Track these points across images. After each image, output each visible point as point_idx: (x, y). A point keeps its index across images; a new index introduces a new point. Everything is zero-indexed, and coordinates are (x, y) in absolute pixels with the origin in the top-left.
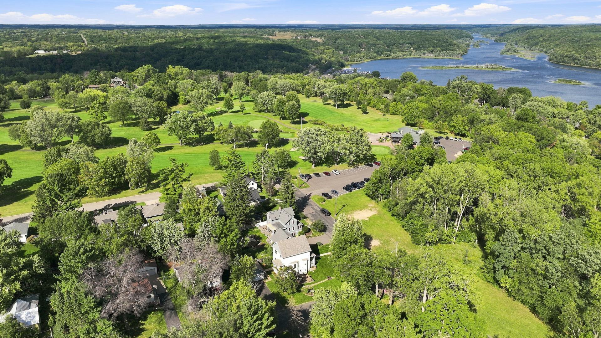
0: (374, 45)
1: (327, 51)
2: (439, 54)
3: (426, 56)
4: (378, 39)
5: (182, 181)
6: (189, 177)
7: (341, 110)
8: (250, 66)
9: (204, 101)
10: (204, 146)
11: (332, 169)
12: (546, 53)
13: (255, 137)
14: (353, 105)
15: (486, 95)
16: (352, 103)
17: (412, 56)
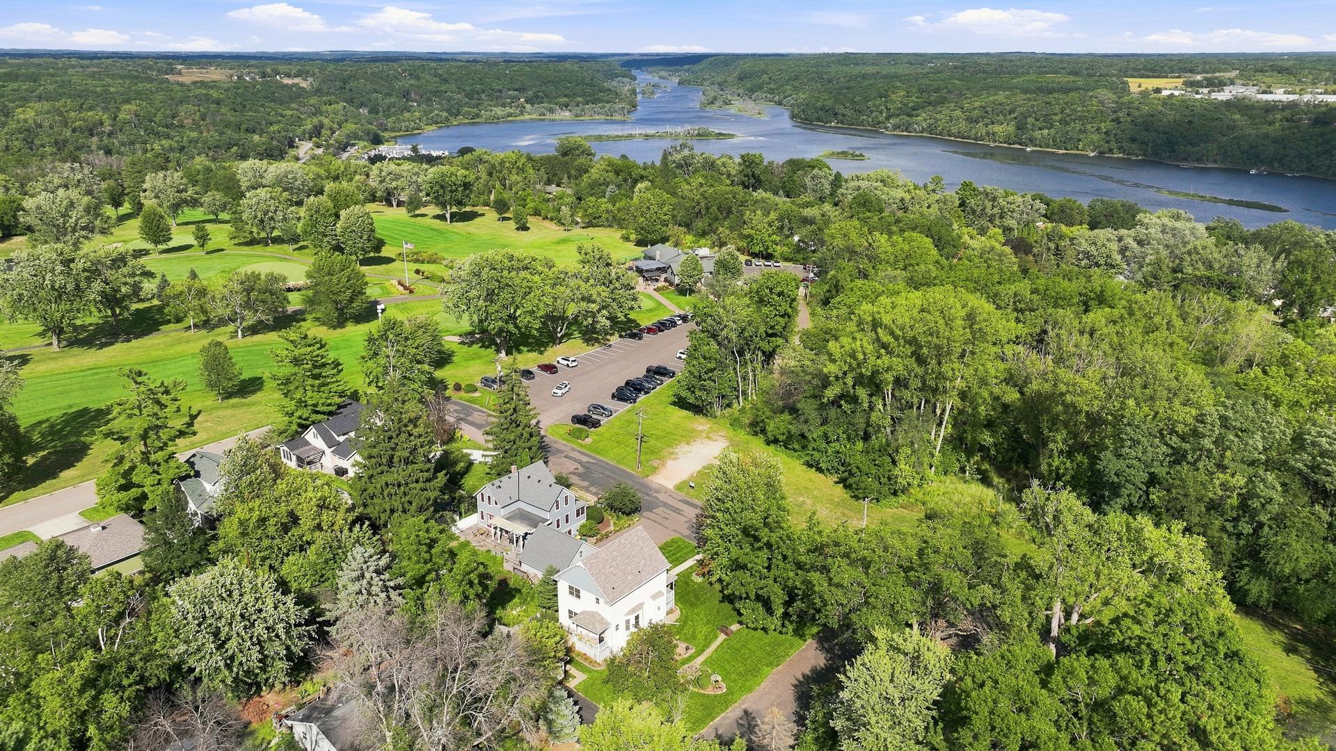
0: (437, 93)
1: (330, 108)
2: (583, 110)
3: (556, 116)
4: (445, 81)
5: (172, 439)
6: (190, 424)
7: (459, 226)
8: (138, 146)
9: (83, 222)
10: (134, 343)
11: (554, 354)
12: (781, 104)
13: (295, 302)
14: (483, 215)
15: (753, 176)
16: (479, 209)
17: (527, 117)
